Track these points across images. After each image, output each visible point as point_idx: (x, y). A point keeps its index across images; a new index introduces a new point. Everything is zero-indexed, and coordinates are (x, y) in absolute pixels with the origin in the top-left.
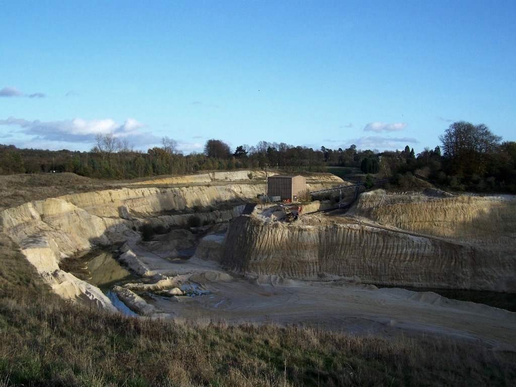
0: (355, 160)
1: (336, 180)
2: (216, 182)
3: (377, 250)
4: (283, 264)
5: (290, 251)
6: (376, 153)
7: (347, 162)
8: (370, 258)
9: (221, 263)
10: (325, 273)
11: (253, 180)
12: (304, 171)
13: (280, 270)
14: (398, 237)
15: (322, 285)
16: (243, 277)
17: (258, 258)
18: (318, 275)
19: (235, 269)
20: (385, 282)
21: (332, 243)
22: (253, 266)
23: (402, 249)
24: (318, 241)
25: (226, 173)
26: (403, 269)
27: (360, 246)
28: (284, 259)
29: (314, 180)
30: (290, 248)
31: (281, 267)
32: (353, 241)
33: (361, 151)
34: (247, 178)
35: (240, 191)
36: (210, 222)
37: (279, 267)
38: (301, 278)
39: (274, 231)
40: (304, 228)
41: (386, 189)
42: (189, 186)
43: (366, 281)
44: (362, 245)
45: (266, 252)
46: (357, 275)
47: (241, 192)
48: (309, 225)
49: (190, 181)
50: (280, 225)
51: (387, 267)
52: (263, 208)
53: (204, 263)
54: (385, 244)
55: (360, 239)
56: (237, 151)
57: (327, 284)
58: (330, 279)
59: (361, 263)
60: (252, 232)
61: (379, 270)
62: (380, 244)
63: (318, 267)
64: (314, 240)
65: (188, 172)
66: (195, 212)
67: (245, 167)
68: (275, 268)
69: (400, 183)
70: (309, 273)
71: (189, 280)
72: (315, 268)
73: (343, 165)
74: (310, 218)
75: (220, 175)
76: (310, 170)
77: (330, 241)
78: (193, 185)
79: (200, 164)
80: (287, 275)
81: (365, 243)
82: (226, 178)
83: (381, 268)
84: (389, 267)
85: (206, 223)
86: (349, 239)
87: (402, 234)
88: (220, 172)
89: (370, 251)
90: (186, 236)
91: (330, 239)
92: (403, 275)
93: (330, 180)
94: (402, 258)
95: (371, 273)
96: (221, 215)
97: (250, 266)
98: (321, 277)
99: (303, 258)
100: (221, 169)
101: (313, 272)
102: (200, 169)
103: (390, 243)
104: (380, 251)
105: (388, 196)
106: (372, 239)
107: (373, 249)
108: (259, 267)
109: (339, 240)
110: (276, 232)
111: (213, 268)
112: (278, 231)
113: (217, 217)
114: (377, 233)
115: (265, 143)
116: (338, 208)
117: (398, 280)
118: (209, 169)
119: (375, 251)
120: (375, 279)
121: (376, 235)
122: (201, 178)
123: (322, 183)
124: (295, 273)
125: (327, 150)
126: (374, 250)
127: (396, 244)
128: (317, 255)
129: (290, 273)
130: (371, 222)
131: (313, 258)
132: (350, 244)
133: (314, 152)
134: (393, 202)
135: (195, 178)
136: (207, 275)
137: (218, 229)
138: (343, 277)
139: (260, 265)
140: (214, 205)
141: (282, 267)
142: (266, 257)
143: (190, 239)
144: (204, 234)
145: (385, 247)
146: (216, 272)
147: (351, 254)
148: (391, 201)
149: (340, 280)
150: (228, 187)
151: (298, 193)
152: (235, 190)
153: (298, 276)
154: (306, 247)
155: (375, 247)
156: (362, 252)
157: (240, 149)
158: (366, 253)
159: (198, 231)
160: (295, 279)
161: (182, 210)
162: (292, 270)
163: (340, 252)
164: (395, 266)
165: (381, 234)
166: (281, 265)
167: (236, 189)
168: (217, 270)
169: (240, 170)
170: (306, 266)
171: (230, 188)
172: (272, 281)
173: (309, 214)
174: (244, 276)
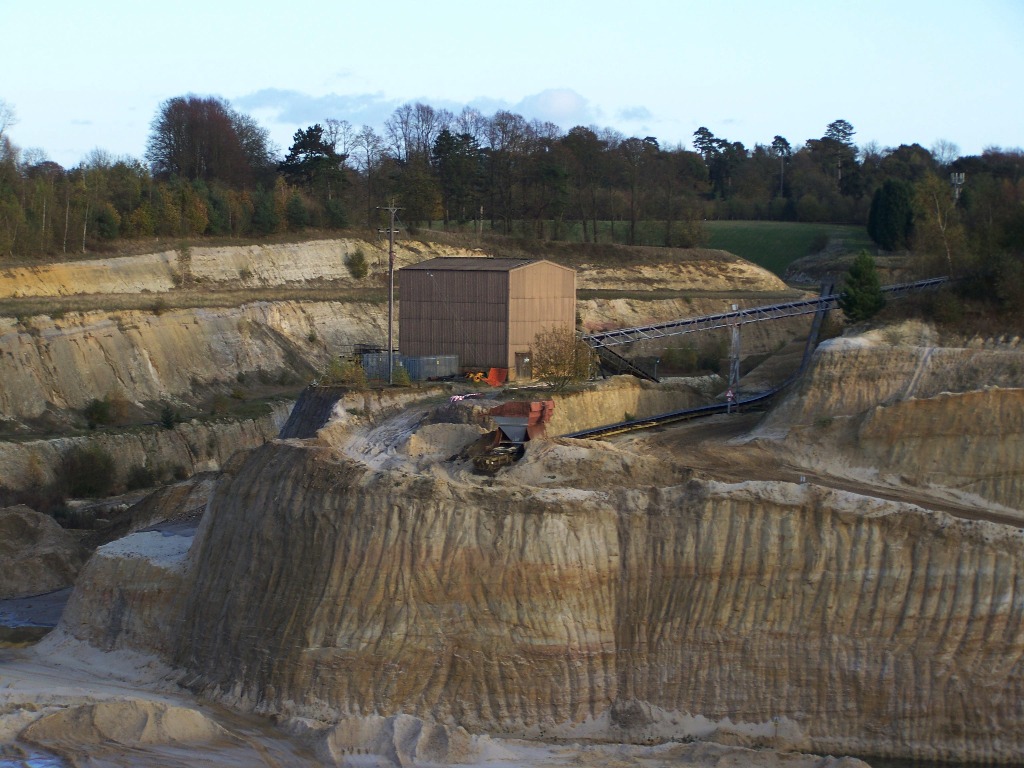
0: (845, 191)
1: (749, 281)
2: (194, 293)
3: (881, 602)
4: (453, 665)
5: (484, 606)
6: (945, 157)
7: (809, 199)
8: (852, 635)
9: (176, 662)
10: (644, 706)
11: (369, 281)
12: (604, 240)
13: (438, 690)
14: (978, 541)
15: (626, 759)
16: (270, 724)
17: (341, 639)
18: (614, 715)
19: (238, 689)
20: (916, 746)
21: (677, 568)
22: (316, 673)
23: (999, 593)
24: (616, 560)
25: (243, 251)
26: (1002, 685)
27: (805, 580)
28: (459, 644)
29: (649, 281)
30: (486, 593)
31: (443, 679)
32: (772, 561)
33: (879, 152)
34: (342, 272)
35: (306, 330)
36: (160, 473)
37: (435, 676)
38: (535, 728)
39: (412, 511)
40: (552, 499)
41: (938, 321)
42: (68, 310)
43: (831, 740)
44: (815, 577)
45: (378, 612)
46: (789, 712)
47: (312, 339)
48: (575, 484)
49: (75, 287)
50: (444, 489)
51: (927, 676)
52: (375, 407)
53: (101, 661)
54: (921, 571)
55: (806, 548)
56: (295, 150)
57: (650, 756)
58: (667, 732)
59: (808, 660)
60: (314, 518)
61: (891, 689)
62: (896, 572)
63: (614, 678)
64: (597, 557)
65: (64, 244)
66: (92, 427)
67: (332, 224)
68: (417, 684)
69: (1001, 295)
70: (574, 706)
71: (20, 737)
72: (600, 682)
73: (790, 214)
74: (584, 453)
75: (217, 261)
76: (631, 238)
77: (669, 559)
78: (83, 304)
79: (123, 209)
80: (471, 717)
81: (827, 567)
82: (245, 274)
83: (898, 682)
84: (935, 680)
85: (140, 479)
86: (754, 549)
87: (998, 527)
88: (214, 244)
89: (851, 604)
90: (32, 536)
91: (669, 548)
92: (1000, 714)
93: (721, 282)
94: (995, 637)
95: (852, 705)
96: (213, 444)
97: (303, 675)
98: (625, 724)
99: (545, 635)
100: (218, 231)
101: (592, 701)
102: (124, 231)
103: (944, 570)
104: (894, 605)
105: (946, 350)
106: (861, 549)
107: (862, 597)
108: (342, 678)
109: (710, 556)
110: (421, 516)
111: (138, 686)
112: (430, 513)
113: (194, 451)
114: (884, 522)
115: (426, 113)
116: (721, 409)
117: (978, 736)
118: (165, 232)
119: (875, 603)
120: (871, 733)
121: (876, 531)
122: (128, 273)
123: (686, 297)
124: (509, 706)
125: (724, 143)
126: (869, 600)
127: (968, 571)
128: (608, 619)
129: (486, 704)
130: (864, 474)
131: (593, 637)
132: (760, 572)
133: (665, 155)
134: (967, 379)
135: (99, 274)
136: (103, 715)
137: (182, 504)
138: (725, 723)
139: (348, 669)
140: (184, 397)
141: (450, 677)
142: (378, 630)
143: (48, 550)
144: (120, 526)
145: (919, 584)
146: (146, 702)
147: (765, 618)
148: (960, 378)
149: (712, 736)
150: (251, 314)
151: (531, 339)
152: (286, 328)
153: (520, 721)
154: (558, 589)
155: (871, 586)
156: (813, 610)
157: (309, 140)
158: (831, 613)
159: (100, 514)
160: (506, 734)
161: (31, 421)
162: (492, 691)
163: (716, 610)
164: (964, 673)
165: (902, 527)
166: (444, 671)
167: (287, 321)
168: (155, 691)
169: (306, 238)
170: (559, 674)
171: (259, 317)
172: (397, 738)
173: (582, 435)
174: (273, 718)
